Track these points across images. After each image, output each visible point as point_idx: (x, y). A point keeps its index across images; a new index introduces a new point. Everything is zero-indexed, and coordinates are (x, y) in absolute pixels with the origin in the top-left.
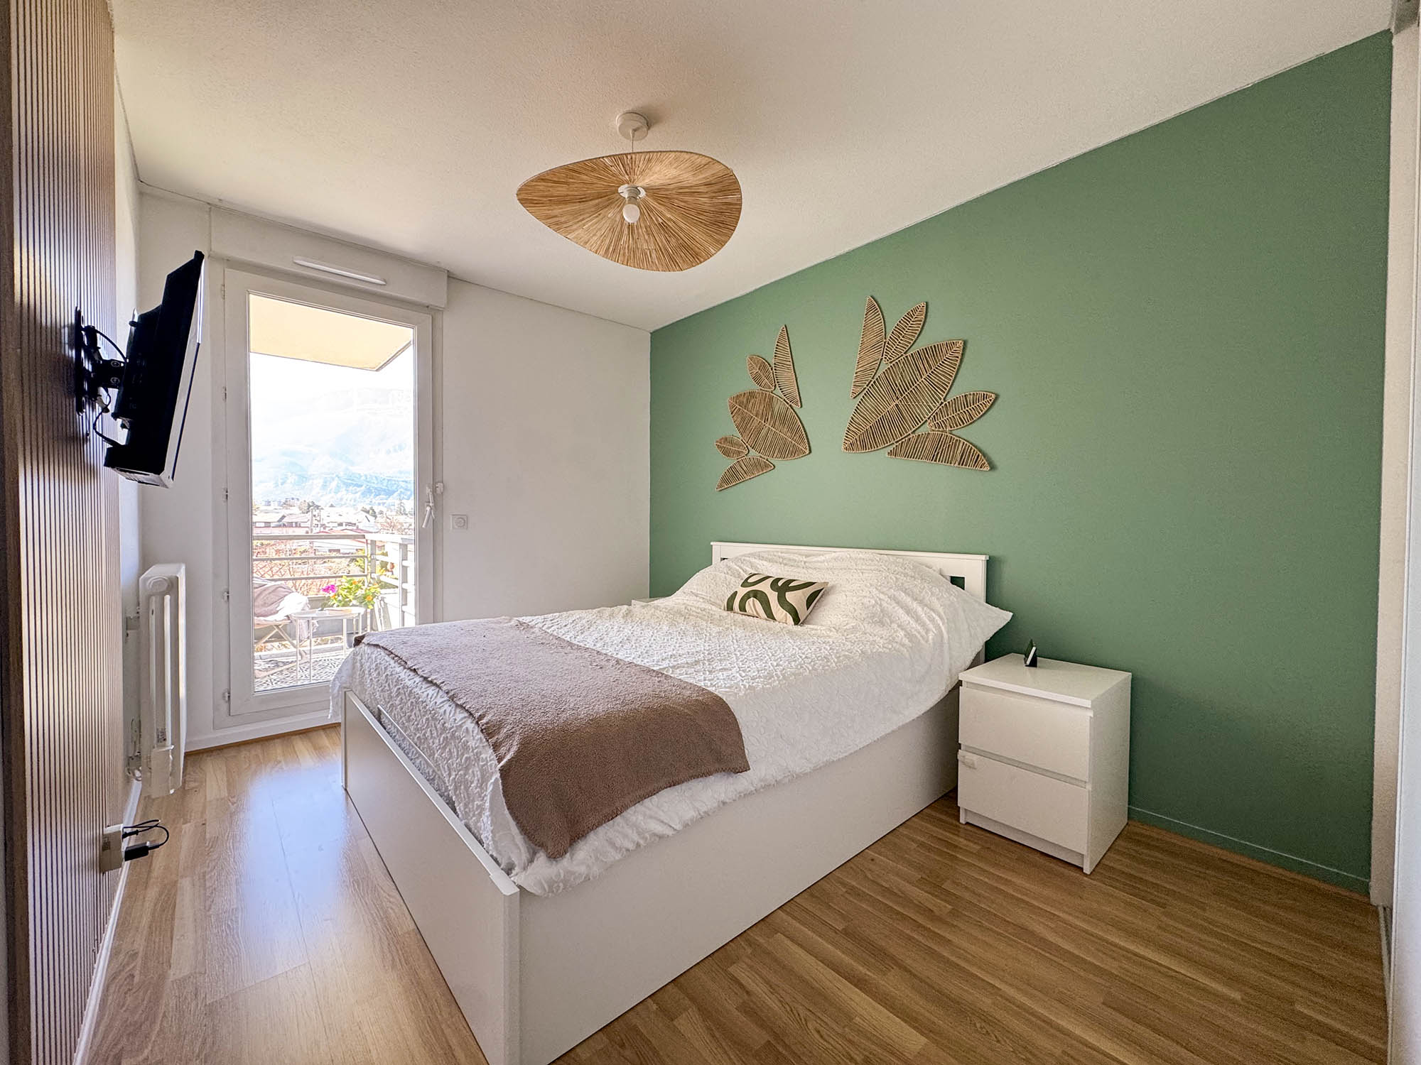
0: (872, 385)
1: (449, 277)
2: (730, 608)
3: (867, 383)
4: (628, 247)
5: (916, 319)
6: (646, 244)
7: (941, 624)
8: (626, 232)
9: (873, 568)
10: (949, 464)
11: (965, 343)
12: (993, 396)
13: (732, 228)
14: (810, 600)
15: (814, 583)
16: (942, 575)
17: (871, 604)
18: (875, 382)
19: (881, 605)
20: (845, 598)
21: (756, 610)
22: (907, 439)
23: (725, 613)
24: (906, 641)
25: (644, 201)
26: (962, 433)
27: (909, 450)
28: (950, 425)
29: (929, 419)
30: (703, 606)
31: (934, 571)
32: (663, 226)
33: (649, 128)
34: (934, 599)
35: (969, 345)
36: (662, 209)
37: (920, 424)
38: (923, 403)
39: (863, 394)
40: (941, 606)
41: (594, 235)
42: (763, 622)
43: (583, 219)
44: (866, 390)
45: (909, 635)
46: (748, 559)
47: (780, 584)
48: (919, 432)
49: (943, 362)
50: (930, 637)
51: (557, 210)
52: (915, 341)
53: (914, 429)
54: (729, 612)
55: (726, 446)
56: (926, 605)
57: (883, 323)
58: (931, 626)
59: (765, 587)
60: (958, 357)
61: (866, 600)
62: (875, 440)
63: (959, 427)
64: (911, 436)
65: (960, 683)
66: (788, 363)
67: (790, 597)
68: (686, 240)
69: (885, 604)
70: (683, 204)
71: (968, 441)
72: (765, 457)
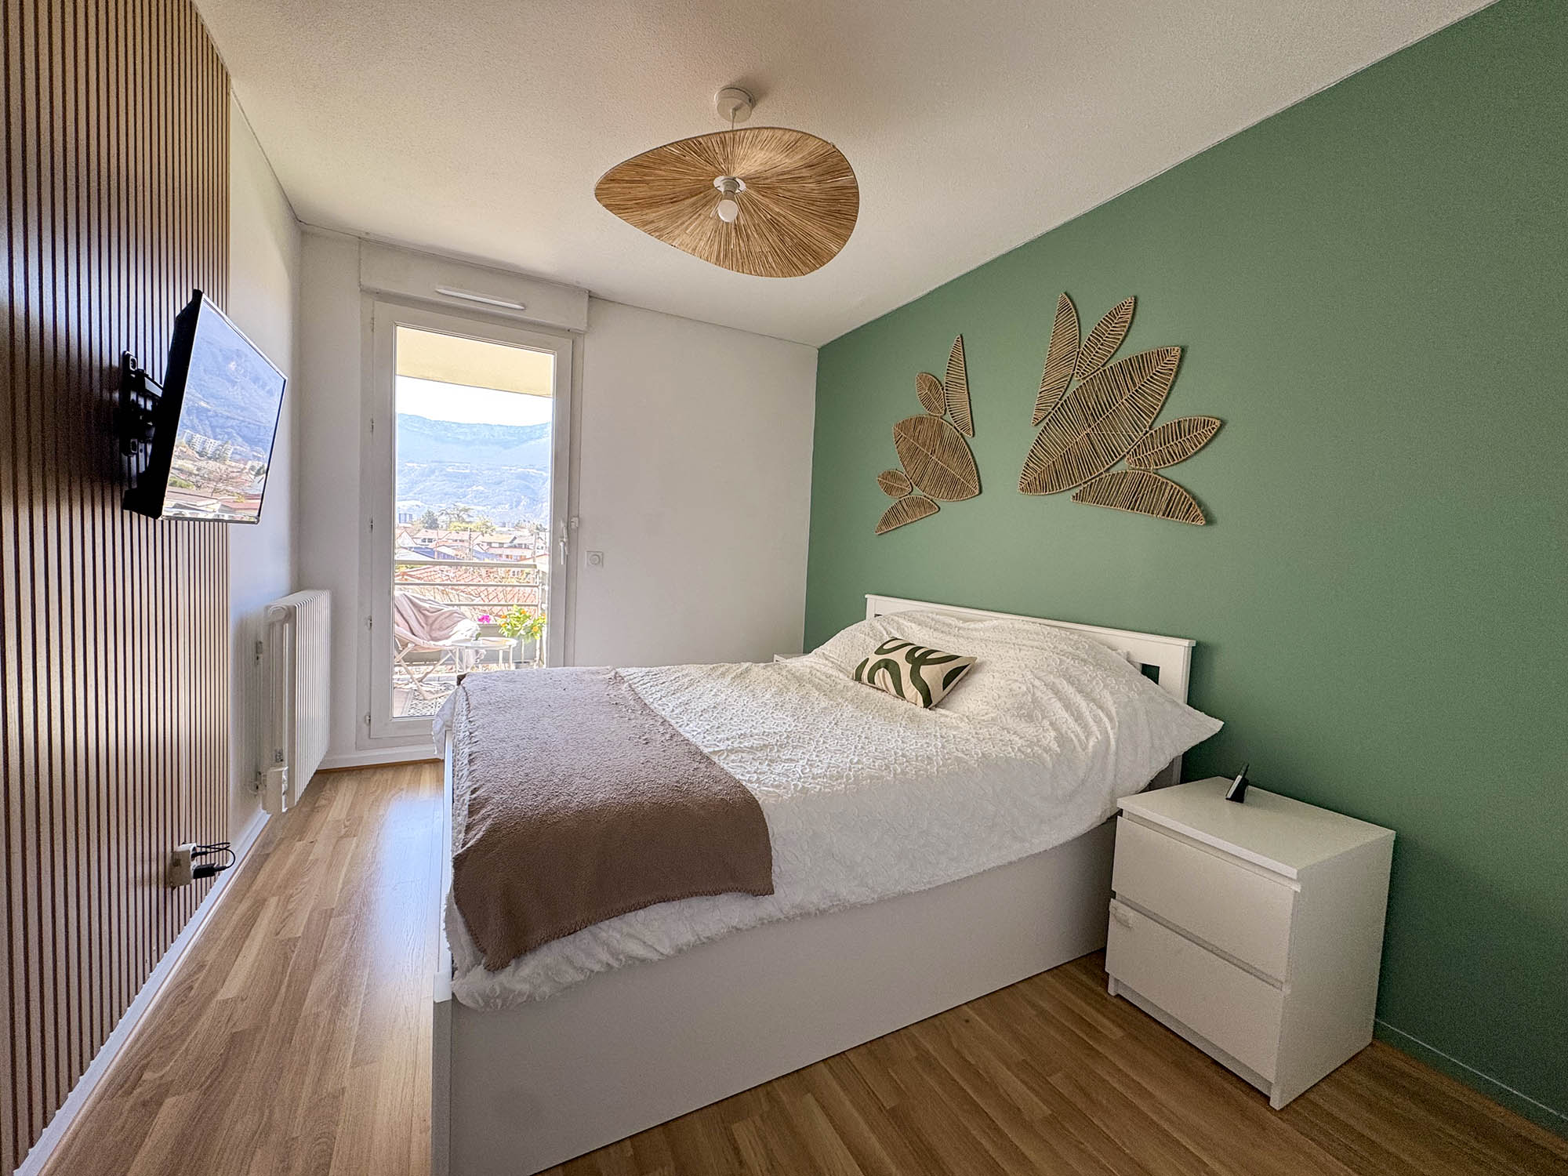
0: (1059, 408)
1: (590, 297)
2: (858, 678)
3: (1053, 405)
4: (740, 251)
5: (1120, 320)
6: (758, 245)
7: (1109, 728)
8: (733, 234)
9: (1036, 644)
10: (1150, 514)
11: (1183, 350)
12: (1218, 423)
13: (852, 218)
14: (948, 680)
15: (959, 657)
16: (1129, 662)
17: (1021, 690)
18: (1062, 405)
19: (1034, 694)
20: (991, 679)
21: (885, 684)
22: (1098, 479)
23: (852, 683)
24: (1055, 746)
25: (746, 194)
26: (1172, 472)
27: (1098, 493)
28: (1155, 462)
29: (1128, 453)
30: (830, 672)
31: (1119, 654)
32: (773, 223)
33: (753, 106)
34: (1106, 694)
35: (1189, 355)
36: (766, 201)
37: (1116, 460)
38: (1122, 432)
39: (1047, 420)
40: (1115, 703)
41: (700, 240)
42: (890, 699)
43: (683, 223)
44: (1052, 414)
45: (1062, 739)
46: (897, 618)
47: (917, 655)
48: (1114, 471)
49: (1151, 377)
50: (1091, 744)
51: (651, 215)
52: (1117, 350)
53: (1107, 467)
54: (857, 682)
55: (890, 482)
56: (1094, 700)
57: (1077, 328)
58: (1095, 728)
59: (899, 657)
60: (1172, 370)
61: (1015, 686)
62: (1058, 481)
63: (1168, 464)
64: (1103, 476)
65: (1120, 812)
66: (961, 381)
67: (926, 672)
68: (802, 238)
69: (1038, 694)
70: (790, 194)
71: (1177, 484)
72: (930, 497)
